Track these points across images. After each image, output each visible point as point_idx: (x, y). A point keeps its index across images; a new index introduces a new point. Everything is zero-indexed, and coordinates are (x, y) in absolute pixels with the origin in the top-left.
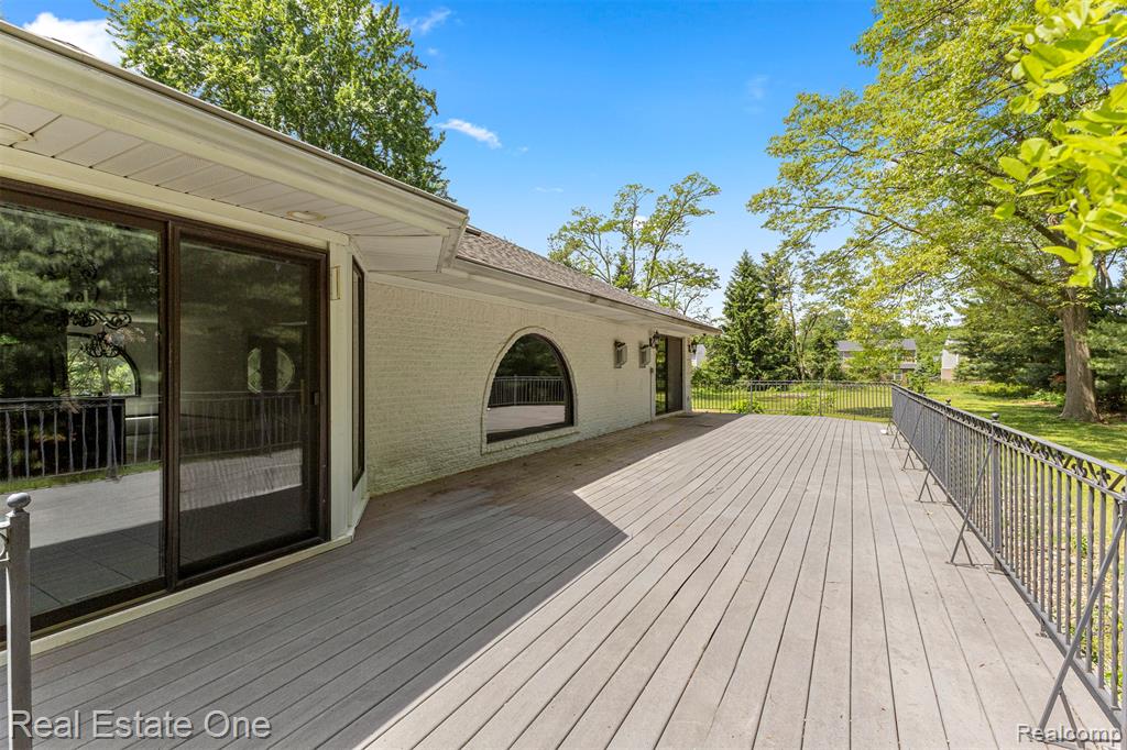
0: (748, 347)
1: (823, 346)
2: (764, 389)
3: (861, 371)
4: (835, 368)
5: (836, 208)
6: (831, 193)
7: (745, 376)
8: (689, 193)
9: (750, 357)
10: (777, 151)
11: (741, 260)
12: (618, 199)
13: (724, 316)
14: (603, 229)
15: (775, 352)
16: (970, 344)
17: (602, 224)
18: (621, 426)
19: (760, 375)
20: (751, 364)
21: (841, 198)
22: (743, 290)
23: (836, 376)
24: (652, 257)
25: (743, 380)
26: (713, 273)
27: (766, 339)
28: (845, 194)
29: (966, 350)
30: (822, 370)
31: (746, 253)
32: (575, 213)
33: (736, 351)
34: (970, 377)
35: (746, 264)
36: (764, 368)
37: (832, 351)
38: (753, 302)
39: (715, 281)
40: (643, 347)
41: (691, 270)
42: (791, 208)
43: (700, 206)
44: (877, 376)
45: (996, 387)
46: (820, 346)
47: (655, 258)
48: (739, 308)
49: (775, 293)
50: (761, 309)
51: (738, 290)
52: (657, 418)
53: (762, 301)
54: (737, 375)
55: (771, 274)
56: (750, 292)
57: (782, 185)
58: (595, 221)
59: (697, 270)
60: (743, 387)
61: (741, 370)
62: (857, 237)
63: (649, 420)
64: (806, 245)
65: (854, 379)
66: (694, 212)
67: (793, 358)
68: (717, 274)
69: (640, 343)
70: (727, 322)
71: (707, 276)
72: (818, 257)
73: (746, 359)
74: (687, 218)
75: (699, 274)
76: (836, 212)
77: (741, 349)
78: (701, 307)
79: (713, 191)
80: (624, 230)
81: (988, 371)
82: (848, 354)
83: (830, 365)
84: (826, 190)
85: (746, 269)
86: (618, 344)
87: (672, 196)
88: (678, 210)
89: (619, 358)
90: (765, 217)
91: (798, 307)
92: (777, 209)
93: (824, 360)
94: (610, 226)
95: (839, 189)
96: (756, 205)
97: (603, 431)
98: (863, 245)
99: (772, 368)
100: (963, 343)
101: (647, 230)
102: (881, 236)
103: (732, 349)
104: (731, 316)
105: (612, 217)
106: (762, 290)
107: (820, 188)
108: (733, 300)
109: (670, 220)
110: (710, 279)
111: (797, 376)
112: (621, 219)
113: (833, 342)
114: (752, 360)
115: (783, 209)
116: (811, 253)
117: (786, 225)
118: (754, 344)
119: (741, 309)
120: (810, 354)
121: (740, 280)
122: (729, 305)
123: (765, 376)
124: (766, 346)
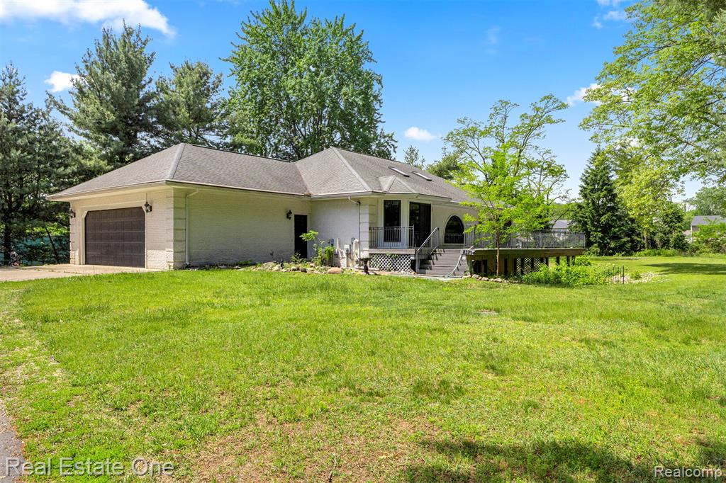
0: (598, 221)
2: (610, 255)
4: (679, 238)
7: (596, 245)
9: (599, 229)
11: (595, 152)
12: (492, 111)
13: (581, 196)
14: (482, 134)
17: (480, 129)
19: (608, 243)
20: (600, 235)
22: (596, 176)
23: (680, 247)
25: (595, 248)
30: (669, 241)
31: (600, 147)
32: (459, 121)
33: (589, 226)
35: (598, 154)
36: (612, 238)
38: (602, 185)
43: (554, 118)
50: (609, 191)
51: (592, 176)
54: (589, 244)
56: (601, 177)
60: (594, 253)
61: (593, 240)
66: (549, 121)
70: (582, 201)
73: (596, 231)
74: (546, 125)
77: (592, 223)
78: (562, 189)
79: (563, 106)
83: (675, 235)
87: (531, 113)
93: (670, 232)
94: (486, 133)
103: (585, 223)
104: (585, 196)
108: (587, 184)
109: (531, 127)
114: (601, 232)
118: (603, 219)
119: (593, 191)
121: (594, 168)
122: (584, 188)
123: (612, 245)
124: (613, 221)
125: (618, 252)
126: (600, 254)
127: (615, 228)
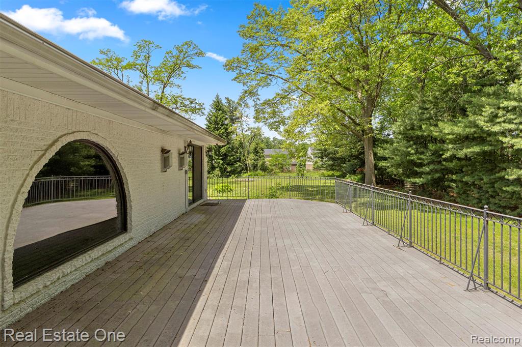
0: (219, 152)
1: (257, 152)
2: (228, 176)
3: (274, 165)
4: (263, 164)
5: (271, 75)
6: (269, 66)
8: (186, 52)
9: (221, 158)
10: (244, 35)
11: (215, 100)
12: (136, 48)
14: (125, 68)
15: (233, 155)
16: (322, 153)
17: (124, 64)
18: (167, 222)
19: (226, 168)
20: (221, 162)
21: (273, 70)
22: (216, 117)
23: (264, 169)
24: (161, 91)
25: (217, 172)
26: (201, 105)
27: (229, 148)
28: (275, 68)
29: (320, 155)
30: (257, 165)
31: (218, 96)
32: (102, 52)
33: (213, 154)
34: (322, 168)
35: (218, 102)
36: (228, 164)
37: (261, 155)
38: (222, 125)
39: (203, 111)
40: (180, 154)
41: (187, 103)
42: (248, 71)
43: (193, 62)
44: (282, 168)
45: (330, 173)
46: (256, 152)
47: (163, 92)
48: (215, 128)
49: (233, 121)
50: (226, 129)
51: (214, 117)
52: (189, 208)
53: (227, 125)
54: (214, 168)
55: (230, 110)
56: (221, 119)
57: (243, 56)
58: (119, 61)
59: (192, 103)
61: (216, 165)
62: (281, 92)
63: (184, 212)
64: (256, 94)
65: (272, 170)
66: (189, 66)
67: (242, 158)
68: (204, 106)
69: (179, 150)
71: (198, 107)
72: (262, 101)
73: (218, 159)
74: (184, 69)
75: (193, 105)
76: (270, 78)
77: (215, 153)
79: (201, 54)
80: (141, 70)
81: (329, 165)
82: (268, 156)
83: (261, 162)
84: (266, 64)
85: (218, 105)
86: (164, 151)
87: (175, 52)
88: (179, 62)
89: (165, 163)
90: (234, 74)
91: (246, 130)
92: (240, 71)
93: (258, 159)
94: (130, 66)
95: (273, 64)
96: (229, 66)
97: (153, 230)
98: (284, 97)
99: (232, 164)
100: (319, 151)
101: (157, 72)
102: (292, 94)
105: (132, 60)
106: (226, 119)
107: (264, 62)
108: (211, 123)
109: (174, 69)
110: (199, 109)
111: (246, 169)
112: (139, 62)
113: (262, 150)
114: (221, 159)
115: (244, 71)
116: (258, 99)
117: (246, 81)
118: (223, 150)
120: (252, 156)
121: (214, 112)
122: (209, 126)
123: (229, 169)
124: (229, 151)
125: (233, 174)
126: (222, 176)
127: (231, 156)
